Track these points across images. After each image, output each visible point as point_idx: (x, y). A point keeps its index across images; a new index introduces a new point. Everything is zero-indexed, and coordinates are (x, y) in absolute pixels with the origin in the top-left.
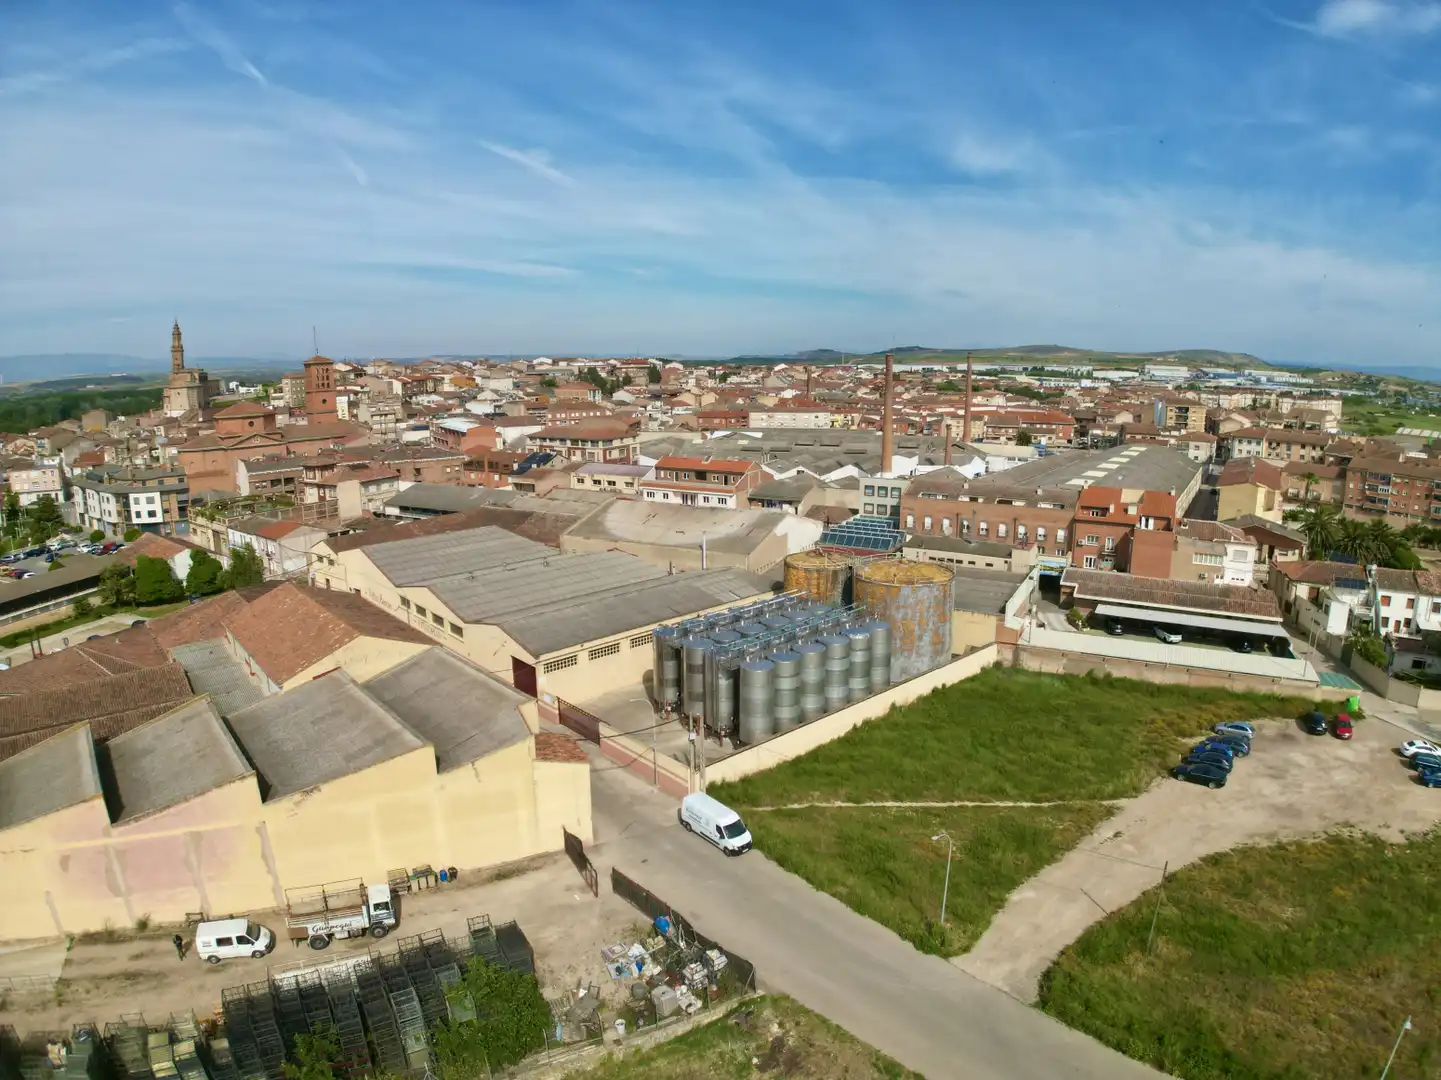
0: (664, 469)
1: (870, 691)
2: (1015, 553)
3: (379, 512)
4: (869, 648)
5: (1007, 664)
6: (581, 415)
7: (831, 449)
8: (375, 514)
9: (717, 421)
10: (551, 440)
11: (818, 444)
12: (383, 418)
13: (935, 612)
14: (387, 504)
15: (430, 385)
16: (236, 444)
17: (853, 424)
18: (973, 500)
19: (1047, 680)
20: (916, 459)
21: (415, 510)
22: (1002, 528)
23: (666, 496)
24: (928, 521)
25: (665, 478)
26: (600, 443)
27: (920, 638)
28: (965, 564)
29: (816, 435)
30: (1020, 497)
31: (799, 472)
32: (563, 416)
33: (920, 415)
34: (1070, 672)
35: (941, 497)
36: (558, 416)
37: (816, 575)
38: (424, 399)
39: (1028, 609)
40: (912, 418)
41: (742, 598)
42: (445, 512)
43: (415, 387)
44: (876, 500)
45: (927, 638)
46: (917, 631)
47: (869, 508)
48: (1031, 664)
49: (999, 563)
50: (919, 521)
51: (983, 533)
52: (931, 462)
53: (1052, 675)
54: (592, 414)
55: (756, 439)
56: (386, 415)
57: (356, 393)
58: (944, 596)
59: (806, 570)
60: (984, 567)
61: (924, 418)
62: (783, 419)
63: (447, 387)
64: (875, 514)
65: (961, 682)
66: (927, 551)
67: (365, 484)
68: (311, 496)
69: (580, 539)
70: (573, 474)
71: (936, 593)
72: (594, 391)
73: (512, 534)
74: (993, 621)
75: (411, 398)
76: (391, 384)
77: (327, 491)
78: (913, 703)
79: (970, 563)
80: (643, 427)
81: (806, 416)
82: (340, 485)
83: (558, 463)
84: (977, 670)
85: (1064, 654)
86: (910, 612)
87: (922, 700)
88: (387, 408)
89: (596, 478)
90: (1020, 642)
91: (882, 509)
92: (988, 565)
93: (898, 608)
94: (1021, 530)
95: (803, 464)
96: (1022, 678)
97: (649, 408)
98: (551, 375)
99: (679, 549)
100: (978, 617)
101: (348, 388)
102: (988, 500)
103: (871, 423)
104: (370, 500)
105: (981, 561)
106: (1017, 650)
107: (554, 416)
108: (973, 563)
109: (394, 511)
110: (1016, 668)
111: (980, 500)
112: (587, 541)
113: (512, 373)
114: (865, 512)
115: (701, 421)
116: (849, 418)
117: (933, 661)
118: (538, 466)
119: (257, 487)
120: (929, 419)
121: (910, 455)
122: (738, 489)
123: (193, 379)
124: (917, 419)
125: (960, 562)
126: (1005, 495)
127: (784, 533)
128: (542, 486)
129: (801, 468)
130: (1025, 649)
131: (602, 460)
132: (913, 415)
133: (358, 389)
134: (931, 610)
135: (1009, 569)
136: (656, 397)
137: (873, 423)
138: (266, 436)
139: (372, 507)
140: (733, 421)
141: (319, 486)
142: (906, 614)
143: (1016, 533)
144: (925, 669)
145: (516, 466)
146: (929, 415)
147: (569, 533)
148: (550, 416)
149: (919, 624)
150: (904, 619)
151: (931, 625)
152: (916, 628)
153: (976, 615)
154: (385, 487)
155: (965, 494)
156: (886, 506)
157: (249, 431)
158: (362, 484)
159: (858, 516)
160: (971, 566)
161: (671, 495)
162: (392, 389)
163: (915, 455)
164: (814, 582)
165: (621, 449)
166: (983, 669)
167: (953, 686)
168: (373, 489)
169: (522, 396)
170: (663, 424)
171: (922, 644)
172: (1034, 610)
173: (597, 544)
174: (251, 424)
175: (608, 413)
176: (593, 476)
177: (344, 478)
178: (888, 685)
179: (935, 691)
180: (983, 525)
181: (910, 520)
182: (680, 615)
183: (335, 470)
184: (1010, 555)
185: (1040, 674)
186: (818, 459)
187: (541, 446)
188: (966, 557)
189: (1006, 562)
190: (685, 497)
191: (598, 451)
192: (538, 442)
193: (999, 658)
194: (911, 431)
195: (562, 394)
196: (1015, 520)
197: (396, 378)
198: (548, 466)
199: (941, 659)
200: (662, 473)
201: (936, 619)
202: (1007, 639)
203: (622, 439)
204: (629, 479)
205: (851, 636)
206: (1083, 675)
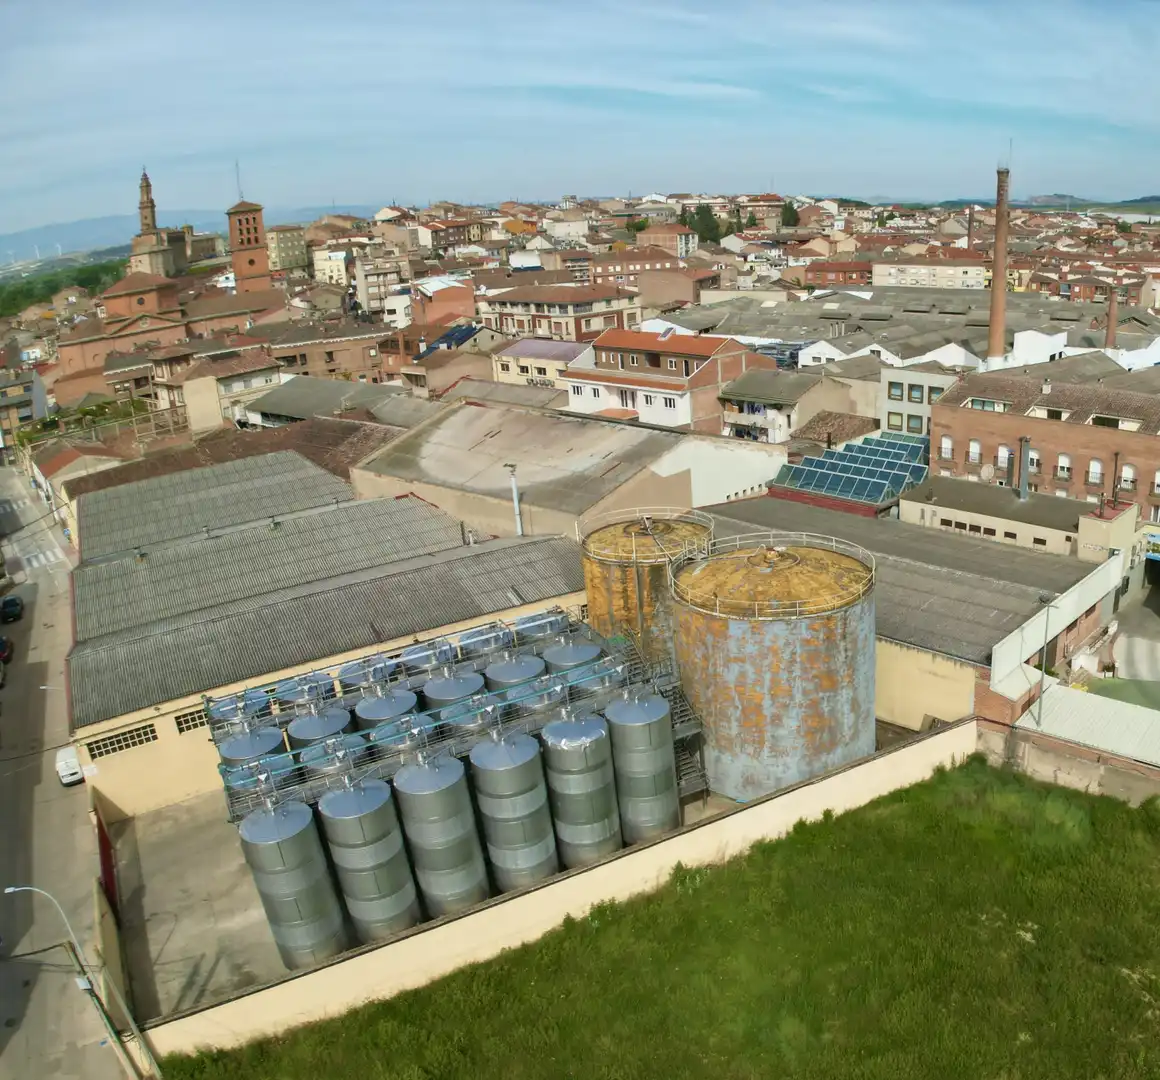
0: (608, 349)
2: (1085, 522)
3: (243, 419)
4: (610, 752)
6: (643, 267)
7: (948, 319)
8: (239, 422)
9: (832, 276)
10: (513, 304)
11: (936, 311)
12: (381, 278)
13: (804, 670)
14: (251, 408)
15: (475, 231)
16: (120, 330)
17: (1020, 285)
18: (1054, 415)
19: (1053, 811)
20: (1062, 337)
21: (277, 417)
22: (1095, 468)
23: (596, 393)
24: (975, 449)
25: (608, 365)
27: (776, 720)
28: (999, 537)
29: (940, 299)
30: (1136, 413)
31: (873, 352)
32: (618, 269)
33: (1114, 276)
34: (1107, 792)
35: (999, 408)
36: (611, 269)
38: (461, 251)
39: (1103, 625)
40: (1101, 278)
42: (294, 420)
43: (453, 235)
44: (907, 408)
45: (792, 722)
46: (768, 708)
47: (895, 420)
48: (1039, 767)
49: (1055, 540)
50: (961, 449)
51: (1064, 474)
52: (1089, 342)
53: (1071, 796)
54: (658, 266)
56: (385, 274)
57: (362, 246)
58: (829, 639)
60: (1030, 544)
61: (1119, 279)
62: (919, 275)
63: (496, 235)
64: (904, 432)
65: (875, 804)
66: (934, 508)
67: (227, 381)
70: (495, 357)
71: (805, 634)
72: (687, 236)
74: (968, 675)
75: (446, 250)
76: (414, 233)
78: (736, 860)
79: (1008, 535)
80: (724, 283)
81: (950, 270)
82: (188, 386)
83: (484, 339)
85: (1100, 758)
86: (749, 668)
87: (764, 850)
88: (388, 265)
89: (524, 362)
90: (1025, 722)
91: (914, 423)
92: (1038, 541)
93: (727, 662)
94: (1127, 473)
95: (884, 342)
96: (1006, 801)
97: (751, 257)
98: (644, 216)
100: (944, 666)
101: (353, 240)
102: (1078, 417)
103: (1045, 283)
104: (235, 403)
105: (1026, 533)
106: (1013, 736)
107: (605, 269)
108: (1012, 536)
109: (255, 418)
110: (1010, 777)
111: (1065, 416)
113: (593, 214)
114: (890, 426)
115: (810, 275)
116: (1016, 275)
117: (809, 764)
118: (449, 347)
119: (117, 391)
120: (1126, 281)
121: (1052, 331)
122: (694, 385)
124: (1110, 280)
125: (991, 532)
126: (1109, 407)
128: (438, 378)
129: (876, 347)
130: (1027, 737)
131: (573, 337)
132: (1107, 275)
133: (365, 240)
134: (797, 672)
135: (1074, 551)
136: (777, 242)
137: (1048, 284)
139: (238, 413)
142: (743, 674)
143: (1118, 479)
145: (423, 347)
146: (1127, 276)
147: (367, 467)
148: (599, 270)
149: (773, 697)
150: (741, 682)
151: (799, 698)
152: (767, 703)
153: (939, 659)
154: (258, 383)
155: (1040, 405)
156: (920, 418)
157: (138, 311)
158: (218, 380)
159: (876, 435)
160: (1009, 541)
162: (417, 238)
163: (1064, 331)
165: (608, 317)
166: (940, 771)
167: (849, 815)
168: (238, 387)
169: (586, 244)
171: (782, 732)
173: (390, 486)
174: (141, 302)
175: (682, 264)
176: (518, 360)
177: (199, 373)
178: (676, 825)
179: (801, 826)
180: (1064, 462)
181: (947, 444)
183: (192, 363)
184: (1076, 528)
185: (1048, 790)
186: (922, 330)
187: (501, 315)
188: (1001, 525)
189: (1068, 539)
190: (623, 394)
191: (567, 320)
192: (498, 308)
193: (981, 748)
194: (1099, 297)
195: (644, 239)
196: (1116, 454)
197: (425, 225)
198: (467, 346)
199: (836, 756)
200: (604, 355)
201: (810, 686)
202: (990, 711)
203: (608, 301)
204: (560, 365)
205: (550, 741)
206: (1134, 804)
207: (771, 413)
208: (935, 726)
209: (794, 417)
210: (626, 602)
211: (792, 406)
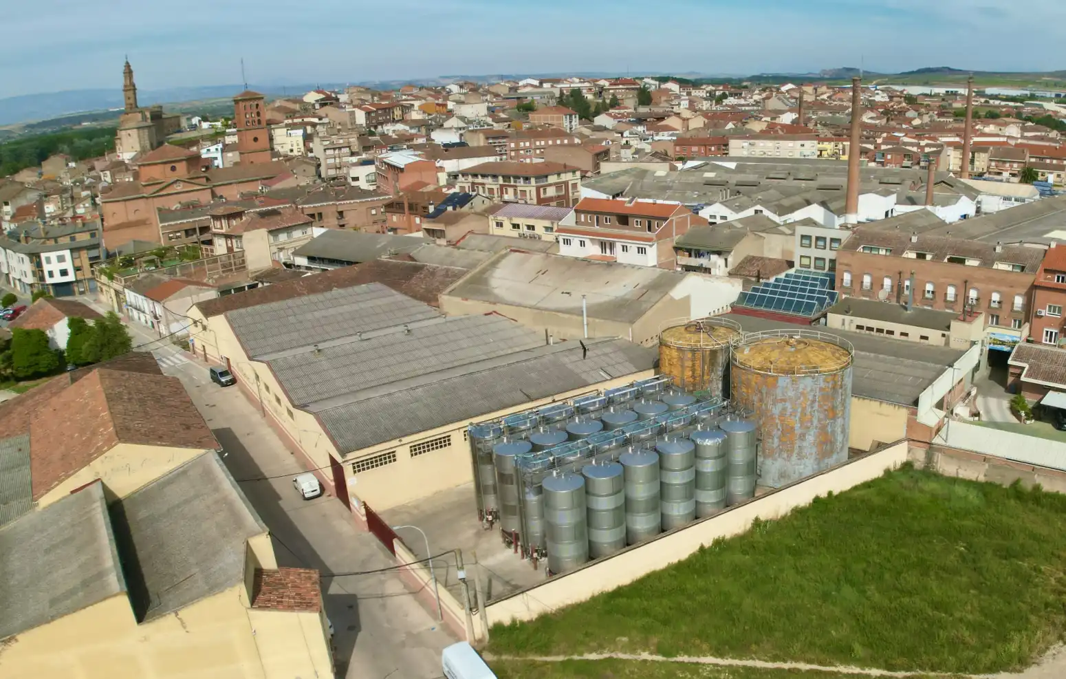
0: (586, 212)
1: (728, 503)
2: (954, 324)
3: (289, 262)
4: (724, 453)
5: (919, 465)
6: (547, 143)
7: (803, 184)
8: (285, 264)
9: (695, 149)
10: (483, 176)
11: (791, 178)
12: (337, 152)
13: (820, 406)
14: (296, 253)
15: (398, 112)
16: (157, 192)
17: (844, 154)
18: (921, 256)
19: (959, 490)
20: (893, 198)
21: (322, 260)
22: (951, 291)
23: (582, 243)
24: (867, 280)
25: (586, 223)
26: (533, 180)
27: (802, 437)
28: (897, 336)
29: (793, 166)
30: (976, 254)
31: (756, 212)
32: (528, 144)
33: (918, 145)
34: (989, 480)
35: (882, 252)
36: (522, 144)
37: (690, 355)
38: (389, 129)
39: (966, 391)
40: (907, 148)
41: (612, 378)
42: (349, 263)
43: (381, 115)
44: (814, 252)
45: (810, 438)
46: (798, 431)
47: (805, 261)
48: (947, 467)
49: (935, 336)
50: (857, 279)
51: (929, 296)
52: (912, 201)
53: (969, 483)
54: (558, 142)
55: (728, 170)
56: (340, 148)
57: (314, 125)
58: (834, 388)
59: (679, 349)
60: (918, 340)
61: (922, 148)
62: (766, 148)
63: (415, 115)
64: (812, 269)
65: (856, 488)
66: (852, 318)
67: (274, 232)
68: (220, 247)
69: (458, 300)
70: (491, 217)
71: (822, 385)
72: (571, 116)
73: (394, 292)
74: (903, 413)
75: (376, 127)
76: (352, 113)
77: (234, 241)
78: (783, 518)
79: (902, 334)
80: (613, 156)
81: (790, 144)
82: (247, 236)
83: (478, 204)
84: (879, 473)
85: (986, 459)
86: (788, 405)
87: (798, 512)
88: (341, 141)
89: (516, 221)
90: (937, 440)
91: (820, 263)
92: (922, 337)
93: (775, 402)
94: (973, 294)
95: (764, 203)
96: (932, 486)
97: (626, 134)
98: (529, 98)
99: (560, 314)
100: (887, 408)
101: (306, 120)
102: (938, 258)
103: (864, 152)
104: (281, 249)
105: (915, 332)
106: (931, 449)
107: (517, 145)
108: (906, 335)
109: (302, 261)
110: (929, 473)
111: (929, 257)
112: (465, 302)
113: (488, 97)
114: (801, 266)
115: (678, 148)
116: (840, 146)
117: (818, 464)
118: (454, 209)
119: (171, 239)
120: (927, 150)
121: (886, 193)
122: (659, 237)
123: (144, 118)
124: (915, 149)
125: (891, 333)
126: (957, 251)
127: (686, 295)
128: (453, 232)
129: (759, 207)
130: (941, 449)
131: (535, 201)
132: (912, 145)
133: (316, 120)
134: (816, 406)
135: (947, 343)
136: (640, 121)
137: (866, 153)
138: (190, 181)
139: (283, 257)
140: (713, 148)
141: (227, 237)
142: (784, 409)
143: (966, 298)
144: (808, 472)
145: (431, 209)
146: (927, 145)
147: (450, 293)
148: (513, 145)
149: (801, 422)
150: (782, 414)
151: (815, 422)
152: (797, 426)
153: (884, 405)
154: (297, 234)
155: (911, 249)
156: (824, 259)
157: (173, 177)
158: (270, 232)
159: (792, 271)
160: (903, 338)
161: (588, 242)
162: (354, 118)
163: (893, 193)
164: (689, 364)
165: (558, 186)
166: (888, 472)
167: (842, 494)
168: (283, 237)
169: (491, 123)
170: (637, 151)
171: (805, 444)
172: (974, 392)
173: (476, 307)
174: (173, 169)
175: (577, 141)
176: (511, 219)
177: (251, 226)
178: (752, 496)
179: (817, 500)
180: (929, 287)
181: (847, 277)
182: (530, 399)
183: (244, 218)
184: (948, 328)
185: (954, 481)
186: (787, 194)
187: (473, 184)
188: (898, 328)
189: (943, 335)
190: (603, 245)
191: (531, 188)
192: (470, 179)
193: (910, 459)
194: (906, 163)
195: (536, 119)
196: (966, 282)
197: (359, 107)
198: (466, 208)
199: (831, 461)
200: (583, 216)
201: (822, 416)
202: (917, 435)
203: (559, 174)
204: (547, 223)
205: (699, 441)
206: (1006, 485)
207: (714, 257)
208: (880, 446)
209: (730, 259)
210: (693, 373)
211: (729, 252)
